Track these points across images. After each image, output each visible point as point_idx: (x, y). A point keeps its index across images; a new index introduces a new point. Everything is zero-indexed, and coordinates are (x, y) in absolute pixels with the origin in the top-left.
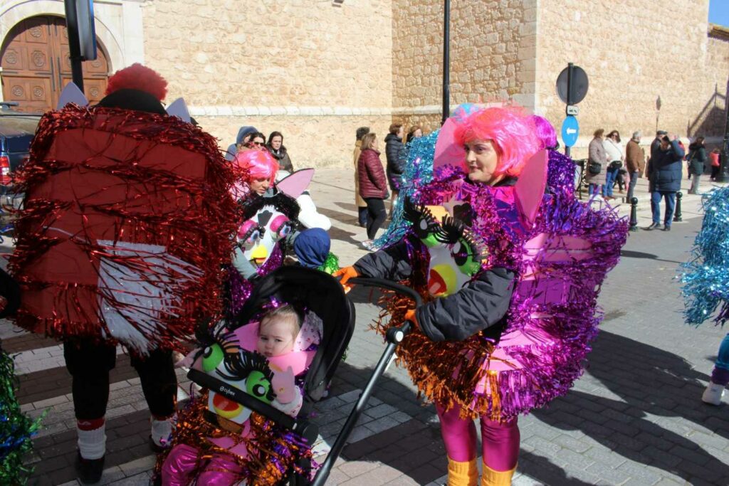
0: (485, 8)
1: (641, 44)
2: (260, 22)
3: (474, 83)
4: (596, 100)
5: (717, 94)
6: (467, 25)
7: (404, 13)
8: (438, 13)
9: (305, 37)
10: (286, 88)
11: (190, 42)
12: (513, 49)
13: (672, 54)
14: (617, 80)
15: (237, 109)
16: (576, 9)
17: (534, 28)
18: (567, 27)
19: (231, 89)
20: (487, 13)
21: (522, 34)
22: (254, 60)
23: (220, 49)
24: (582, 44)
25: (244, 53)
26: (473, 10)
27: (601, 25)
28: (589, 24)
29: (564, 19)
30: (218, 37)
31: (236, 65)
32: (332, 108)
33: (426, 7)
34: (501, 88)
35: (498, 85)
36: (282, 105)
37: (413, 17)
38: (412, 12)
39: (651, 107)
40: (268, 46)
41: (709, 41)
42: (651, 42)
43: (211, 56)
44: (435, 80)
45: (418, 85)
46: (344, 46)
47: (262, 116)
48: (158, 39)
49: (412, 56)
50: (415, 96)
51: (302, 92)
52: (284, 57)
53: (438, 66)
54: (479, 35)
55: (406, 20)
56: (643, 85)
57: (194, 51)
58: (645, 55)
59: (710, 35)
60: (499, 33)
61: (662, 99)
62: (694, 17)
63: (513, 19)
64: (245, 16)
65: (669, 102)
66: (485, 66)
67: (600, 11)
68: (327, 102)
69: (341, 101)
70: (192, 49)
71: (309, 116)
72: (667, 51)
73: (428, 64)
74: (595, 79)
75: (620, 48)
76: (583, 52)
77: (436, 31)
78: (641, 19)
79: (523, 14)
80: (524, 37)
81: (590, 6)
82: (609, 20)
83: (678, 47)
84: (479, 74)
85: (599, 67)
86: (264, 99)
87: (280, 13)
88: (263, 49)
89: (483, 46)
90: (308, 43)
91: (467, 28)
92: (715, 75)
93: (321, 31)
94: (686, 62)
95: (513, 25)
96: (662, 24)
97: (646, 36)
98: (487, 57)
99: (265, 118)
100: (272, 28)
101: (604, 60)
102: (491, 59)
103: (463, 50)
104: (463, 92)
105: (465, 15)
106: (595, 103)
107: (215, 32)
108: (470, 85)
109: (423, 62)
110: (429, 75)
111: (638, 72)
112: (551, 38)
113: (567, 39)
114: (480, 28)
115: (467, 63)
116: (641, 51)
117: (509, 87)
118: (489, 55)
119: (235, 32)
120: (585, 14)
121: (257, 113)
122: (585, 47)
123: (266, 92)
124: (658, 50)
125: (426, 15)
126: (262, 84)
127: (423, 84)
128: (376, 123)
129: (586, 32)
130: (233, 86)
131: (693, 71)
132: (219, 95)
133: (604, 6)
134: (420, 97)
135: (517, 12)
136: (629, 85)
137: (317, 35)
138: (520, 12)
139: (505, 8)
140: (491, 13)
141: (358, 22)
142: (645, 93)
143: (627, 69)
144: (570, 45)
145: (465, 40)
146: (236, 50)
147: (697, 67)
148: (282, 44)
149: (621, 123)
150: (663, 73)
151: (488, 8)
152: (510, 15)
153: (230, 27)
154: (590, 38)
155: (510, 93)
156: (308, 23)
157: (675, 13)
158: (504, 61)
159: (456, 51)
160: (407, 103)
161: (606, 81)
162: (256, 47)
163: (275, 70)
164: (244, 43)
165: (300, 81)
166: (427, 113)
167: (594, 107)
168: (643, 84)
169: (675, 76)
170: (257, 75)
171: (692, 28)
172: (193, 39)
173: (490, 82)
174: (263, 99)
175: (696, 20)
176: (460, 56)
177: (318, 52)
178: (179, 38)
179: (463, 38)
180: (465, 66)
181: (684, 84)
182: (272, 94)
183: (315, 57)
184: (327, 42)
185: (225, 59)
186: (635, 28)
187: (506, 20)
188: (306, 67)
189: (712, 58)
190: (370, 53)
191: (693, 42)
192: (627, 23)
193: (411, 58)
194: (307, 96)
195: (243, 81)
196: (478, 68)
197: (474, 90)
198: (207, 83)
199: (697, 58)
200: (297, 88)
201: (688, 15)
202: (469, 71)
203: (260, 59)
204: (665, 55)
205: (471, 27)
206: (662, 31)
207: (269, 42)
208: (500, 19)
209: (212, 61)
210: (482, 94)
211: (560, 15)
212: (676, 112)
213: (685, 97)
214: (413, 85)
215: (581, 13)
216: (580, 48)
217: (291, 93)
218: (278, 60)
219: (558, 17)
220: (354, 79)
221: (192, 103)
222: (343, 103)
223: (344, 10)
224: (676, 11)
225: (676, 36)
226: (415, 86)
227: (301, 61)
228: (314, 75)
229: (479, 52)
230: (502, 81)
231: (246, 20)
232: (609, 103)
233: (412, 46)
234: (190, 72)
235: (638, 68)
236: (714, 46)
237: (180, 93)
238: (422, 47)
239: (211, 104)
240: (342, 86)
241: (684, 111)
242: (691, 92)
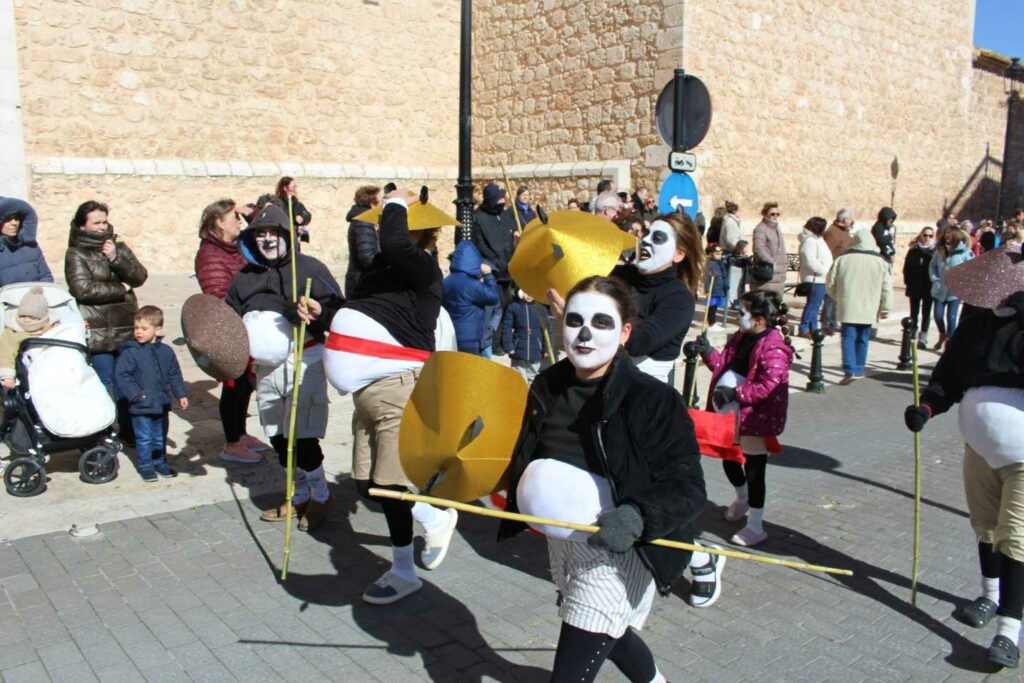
0: (605, 6)
1: (865, 73)
2: (234, 25)
3: (587, 128)
4: (788, 160)
5: (988, 159)
6: (578, 34)
7: (484, 17)
8: (535, 16)
9: (315, 50)
10: (281, 133)
11: (106, 51)
12: (646, 71)
13: (916, 91)
14: (824, 128)
15: (193, 165)
16: (754, 10)
17: (680, 37)
18: (738, 38)
19: (182, 132)
20: (608, 14)
21: (661, 47)
22: (224, 86)
23: (163, 67)
24: (764, 66)
25: (207, 73)
26: (586, 10)
27: (796, 39)
28: (777, 35)
29: (732, 24)
30: (159, 47)
31: (192, 94)
32: (362, 167)
33: (516, 6)
34: (627, 135)
35: (623, 130)
36: (274, 159)
37: (497, 23)
38: (497, 15)
39: (882, 173)
40: (249, 64)
41: (976, 73)
42: (882, 70)
43: (146, 77)
44: (529, 124)
45: (504, 132)
46: (383, 68)
47: (237, 176)
48: (47, 44)
49: (496, 84)
50: (500, 149)
51: (309, 140)
52: (278, 82)
53: (534, 100)
54: (595, 49)
55: (487, 29)
56: (868, 139)
57: (114, 68)
58: (872, 90)
59: (977, 64)
60: (626, 46)
61: (900, 161)
62: (950, 36)
63: (647, 23)
64: (207, 13)
65: (912, 167)
66: (604, 100)
67: (795, 15)
68: (353, 156)
69: (376, 156)
70: (111, 64)
71: (320, 178)
72: (908, 86)
73: (520, 99)
74: (787, 125)
75: (829, 78)
76: (766, 80)
77: (531, 45)
78: (866, 34)
79: (662, 15)
80: (664, 51)
81: (777, 6)
82: (811, 31)
83: (926, 81)
84: (595, 114)
85: (794, 106)
86: (241, 150)
87: (271, 10)
88: (240, 68)
89: (600, 68)
90: (319, 60)
91: (577, 40)
92: (984, 128)
93: (343, 42)
94: (938, 105)
95: (646, 34)
96: (899, 42)
97: (873, 60)
98: (606, 86)
99: (241, 181)
100: (256, 35)
101: (803, 94)
102: (613, 90)
103: (570, 75)
104: (571, 144)
105: (574, 17)
106: (787, 164)
107: (154, 37)
108: (581, 131)
109: (512, 95)
110: (520, 116)
111: (860, 117)
112: (710, 56)
113: (738, 58)
114: (597, 38)
115: (578, 95)
116: (866, 84)
117: (641, 134)
118: (610, 82)
119: (191, 39)
120: (769, 18)
121: (227, 173)
122: (770, 72)
123: (246, 139)
124: (894, 83)
125: (517, 19)
126: (238, 125)
127: (511, 130)
128: (437, 192)
129: (772, 48)
130: (185, 127)
131: (949, 120)
132: (161, 142)
133: (802, 8)
134: (506, 151)
135: (653, 10)
136: (847, 138)
137: (337, 48)
138: (658, 11)
139: (636, 5)
140: (613, 15)
141: (408, 29)
142: (872, 151)
143: (841, 111)
144: (744, 68)
145: (574, 58)
146: (190, 69)
147: (955, 113)
148: (274, 61)
149: (832, 197)
150: (901, 120)
151: (608, 6)
152: (642, 16)
153: (180, 31)
154: (779, 57)
155: (642, 144)
156: (320, 28)
157: (920, 27)
158: (633, 92)
159: (561, 76)
160: (488, 161)
161: (806, 129)
162: (227, 65)
163: (260, 103)
164: (207, 57)
165: (305, 122)
166: (517, 176)
167: (785, 171)
168: (867, 135)
169: (921, 125)
170: (228, 110)
171: (947, 53)
172: (113, 47)
173: (611, 126)
174: (239, 150)
175: (955, 40)
176: (566, 85)
177: (338, 77)
178: (87, 45)
179: (571, 55)
180: (574, 100)
181: (936, 139)
182: (256, 142)
183: (331, 84)
184: (354, 60)
185: (172, 83)
186: (856, 47)
187: (638, 24)
188: (315, 100)
189: (980, 100)
190: (429, 80)
191: (949, 75)
192: (843, 37)
193: (494, 88)
194: (318, 147)
195: (205, 119)
196: (594, 103)
197: (588, 139)
198: (139, 121)
199: (955, 100)
200: (300, 133)
201: (940, 31)
202: (581, 108)
203: (233, 84)
204: (904, 92)
205: (584, 37)
206: (899, 54)
207: (250, 58)
208: (627, 23)
209: (148, 86)
210: (599, 146)
211: (726, 18)
212: (922, 183)
213: (937, 159)
214: (497, 131)
215: (762, 17)
216: (762, 75)
217: (291, 141)
218: (267, 87)
219: (723, 20)
220: (400, 121)
221: (112, 155)
222: (380, 159)
223: (383, 10)
224: (922, 24)
225: (922, 62)
226: (500, 133)
227: (308, 88)
228: (330, 112)
229: (595, 77)
230: (629, 124)
231: (210, 20)
232: (812, 165)
233: (496, 70)
234: (108, 102)
235: (860, 110)
236: (983, 81)
237: (90, 136)
238: (510, 71)
239: (147, 156)
240: (380, 132)
241: (936, 181)
242: (946, 152)
